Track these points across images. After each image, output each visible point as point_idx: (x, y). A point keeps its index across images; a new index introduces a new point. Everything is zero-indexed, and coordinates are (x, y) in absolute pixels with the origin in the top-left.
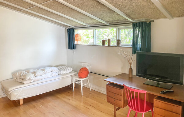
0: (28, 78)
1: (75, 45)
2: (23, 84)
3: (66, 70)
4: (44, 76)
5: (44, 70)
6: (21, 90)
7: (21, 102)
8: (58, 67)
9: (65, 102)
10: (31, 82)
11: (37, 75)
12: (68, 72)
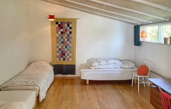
0: (93, 65)
1: (140, 41)
2: (90, 69)
3: (128, 65)
4: (107, 66)
5: (107, 61)
6: (88, 73)
7: (88, 83)
8: (123, 61)
9: (119, 93)
10: (95, 69)
11: (101, 64)
12: (130, 67)
